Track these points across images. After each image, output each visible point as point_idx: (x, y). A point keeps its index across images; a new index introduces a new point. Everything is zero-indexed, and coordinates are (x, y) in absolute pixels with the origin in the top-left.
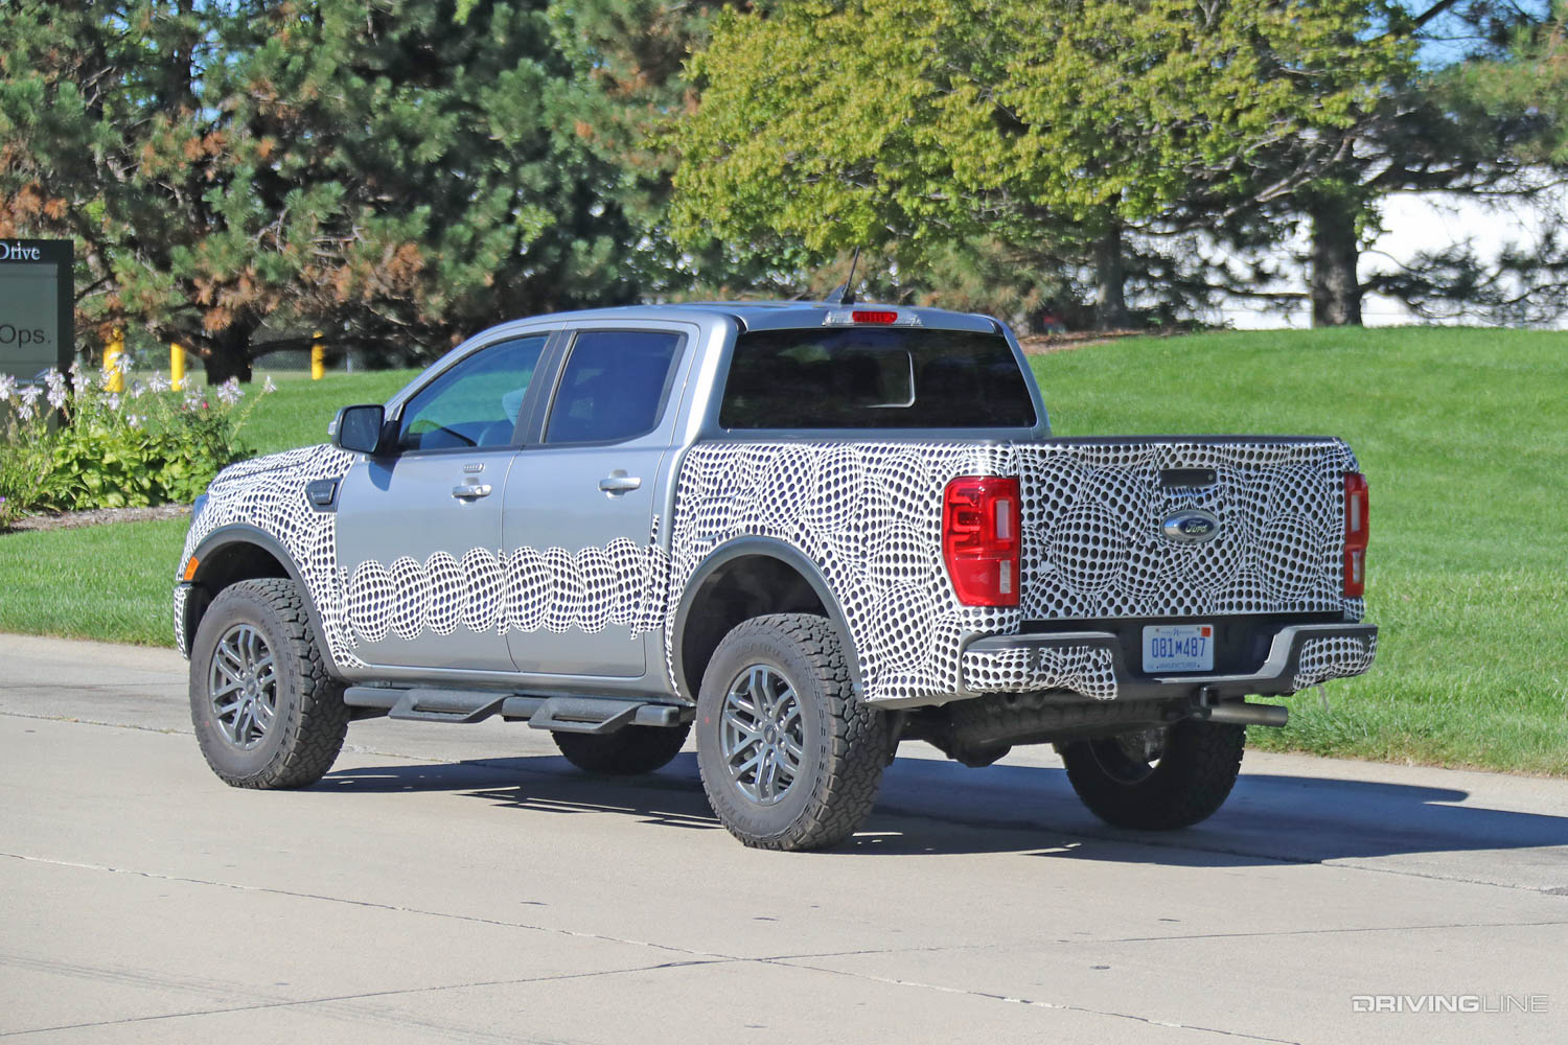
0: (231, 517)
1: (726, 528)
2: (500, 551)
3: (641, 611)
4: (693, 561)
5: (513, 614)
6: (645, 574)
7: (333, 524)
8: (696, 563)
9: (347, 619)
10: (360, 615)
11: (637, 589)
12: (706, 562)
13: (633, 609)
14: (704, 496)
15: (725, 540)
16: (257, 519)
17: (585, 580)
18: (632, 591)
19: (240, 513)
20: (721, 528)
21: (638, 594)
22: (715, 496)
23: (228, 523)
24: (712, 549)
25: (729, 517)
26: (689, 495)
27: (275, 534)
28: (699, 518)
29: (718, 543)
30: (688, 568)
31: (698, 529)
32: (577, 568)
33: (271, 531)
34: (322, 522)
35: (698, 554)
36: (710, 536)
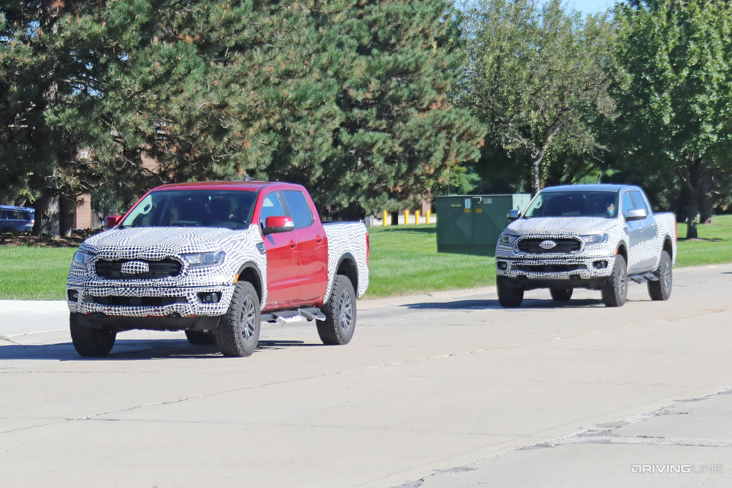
36: (663, 235)
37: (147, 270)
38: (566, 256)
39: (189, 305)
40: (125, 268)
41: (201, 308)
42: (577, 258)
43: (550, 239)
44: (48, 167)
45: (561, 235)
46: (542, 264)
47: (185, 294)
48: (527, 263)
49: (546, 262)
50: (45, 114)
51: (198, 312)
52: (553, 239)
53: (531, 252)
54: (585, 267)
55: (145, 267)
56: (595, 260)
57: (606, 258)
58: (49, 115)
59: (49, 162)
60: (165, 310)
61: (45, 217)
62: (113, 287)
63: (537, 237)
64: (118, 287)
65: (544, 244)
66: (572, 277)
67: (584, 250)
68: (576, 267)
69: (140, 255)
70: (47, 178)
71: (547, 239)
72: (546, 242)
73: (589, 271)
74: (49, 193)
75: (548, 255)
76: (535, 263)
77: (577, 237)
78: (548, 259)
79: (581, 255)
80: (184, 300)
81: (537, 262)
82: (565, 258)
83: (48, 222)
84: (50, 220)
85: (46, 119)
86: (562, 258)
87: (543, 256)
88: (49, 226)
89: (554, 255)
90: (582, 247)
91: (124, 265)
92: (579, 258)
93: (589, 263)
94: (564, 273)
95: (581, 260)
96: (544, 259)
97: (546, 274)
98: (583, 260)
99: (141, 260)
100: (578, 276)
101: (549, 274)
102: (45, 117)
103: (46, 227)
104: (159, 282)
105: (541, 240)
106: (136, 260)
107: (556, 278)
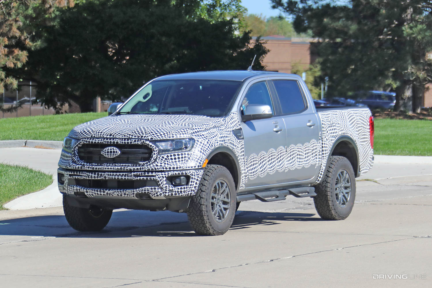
0: (219, 144)
1: (337, 134)
2: (286, 147)
3: (318, 160)
4: (331, 144)
5: (289, 165)
6: (318, 149)
7: (243, 143)
8: (332, 144)
9: (247, 173)
10: (251, 172)
11: (316, 154)
12: (334, 144)
13: (316, 159)
14: (328, 126)
15: (338, 137)
16: (226, 144)
17: (305, 153)
18: (315, 154)
19: (221, 142)
20: (336, 134)
21: (316, 155)
22: (331, 125)
23: (218, 146)
24: (335, 140)
25: (337, 131)
26: (325, 126)
27: (231, 148)
28: (329, 132)
29: (336, 138)
30: (330, 146)
31: (330, 135)
32: (303, 149)
33: (230, 147)
34: (240, 143)
35: (332, 142)
36: (334, 137)
38: (132, 168)
42: (145, 171)
44: (405, 65)
45: (128, 139)
49: (107, 176)
50: (403, 28)
52: (117, 145)
57: (188, 172)
58: (406, 29)
59: (406, 62)
61: (402, 99)
65: (106, 152)
67: (155, 160)
70: (404, 73)
73: (161, 188)
74: (405, 83)
77: (148, 142)
79: (152, 167)
81: (96, 176)
82: (131, 171)
83: (404, 102)
84: (406, 101)
85: (404, 32)
86: (127, 171)
88: (405, 105)
89: (117, 167)
90: (154, 156)
92: (148, 171)
94: (130, 191)
95: (150, 174)
96: (104, 172)
98: (154, 174)
101: (111, 191)
102: (403, 31)
103: (403, 106)
105: (103, 146)
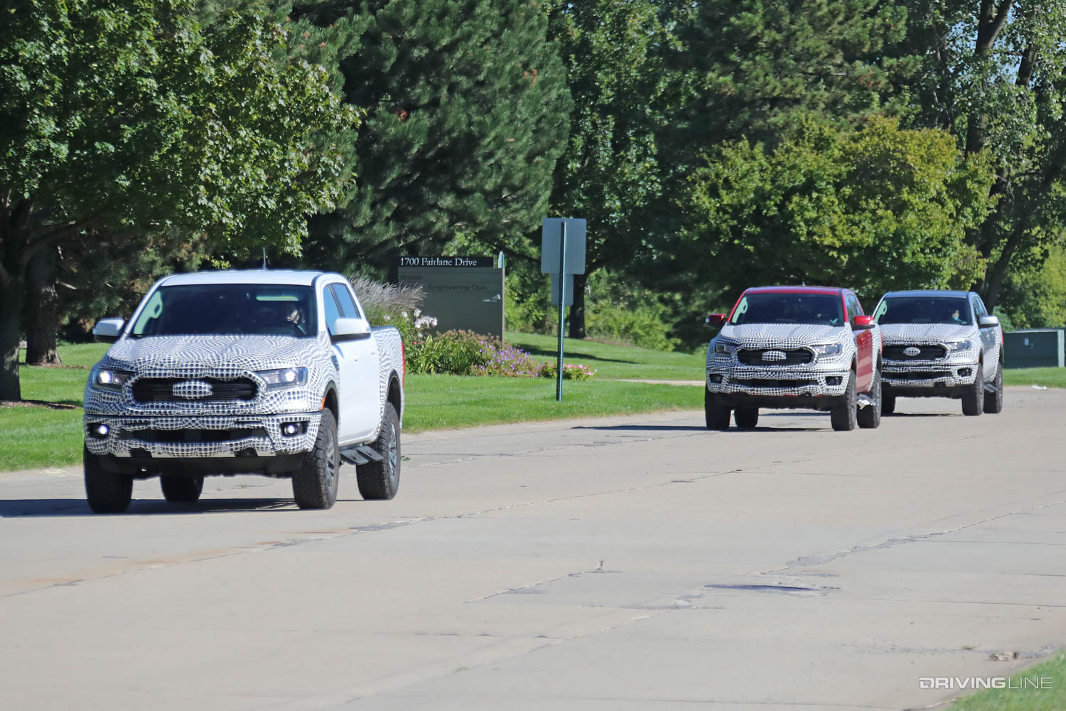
37: (785, 358)
39: (819, 387)
40: (767, 356)
41: (828, 390)
43: (914, 346)
46: (907, 371)
47: (816, 377)
48: (890, 370)
51: (825, 392)
53: (894, 359)
54: (950, 374)
55: (783, 356)
56: (961, 367)
60: (800, 390)
62: (756, 372)
63: (902, 343)
64: (761, 372)
66: (936, 384)
68: (941, 374)
69: (778, 346)
71: (911, 346)
72: (911, 349)
75: (912, 363)
76: (899, 370)
78: (912, 366)
80: (815, 382)
87: (906, 363)
91: (764, 354)
93: (954, 370)
97: (910, 381)
99: (779, 350)
100: (943, 383)
104: (795, 367)
106: (773, 350)
107: (921, 385)
